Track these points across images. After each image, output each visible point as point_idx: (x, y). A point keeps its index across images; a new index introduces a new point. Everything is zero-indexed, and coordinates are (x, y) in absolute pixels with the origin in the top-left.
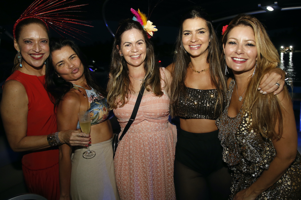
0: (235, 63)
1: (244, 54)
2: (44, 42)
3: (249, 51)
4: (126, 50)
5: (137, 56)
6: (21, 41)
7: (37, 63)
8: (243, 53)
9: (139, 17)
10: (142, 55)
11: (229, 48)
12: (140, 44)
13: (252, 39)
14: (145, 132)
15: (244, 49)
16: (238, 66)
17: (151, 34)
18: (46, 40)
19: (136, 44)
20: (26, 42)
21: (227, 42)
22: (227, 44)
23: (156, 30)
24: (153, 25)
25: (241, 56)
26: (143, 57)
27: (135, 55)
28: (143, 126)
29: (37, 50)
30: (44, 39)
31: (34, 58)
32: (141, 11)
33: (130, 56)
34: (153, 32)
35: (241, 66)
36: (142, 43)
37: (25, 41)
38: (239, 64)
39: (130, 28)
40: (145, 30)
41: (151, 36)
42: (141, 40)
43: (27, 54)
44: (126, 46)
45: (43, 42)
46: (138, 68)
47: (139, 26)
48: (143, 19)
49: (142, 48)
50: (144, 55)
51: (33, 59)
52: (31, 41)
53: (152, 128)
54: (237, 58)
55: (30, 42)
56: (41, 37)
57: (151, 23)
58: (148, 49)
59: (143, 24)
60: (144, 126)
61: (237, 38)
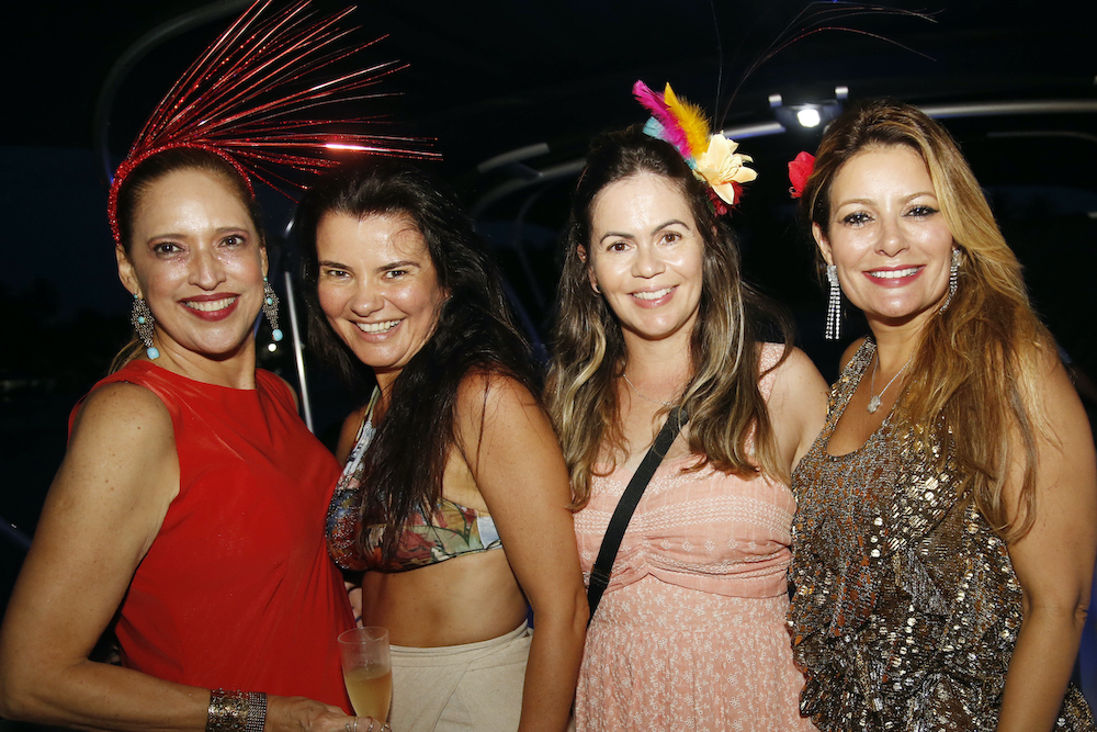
0: (881, 289)
1: (908, 249)
2: (234, 243)
3: (923, 234)
4: (613, 269)
5: (659, 294)
6: (139, 248)
7: (219, 337)
8: (906, 246)
9: (669, 119)
10: (683, 291)
12: (670, 237)
13: (924, 189)
14: (643, 625)
15: (906, 232)
16: (897, 297)
17: (728, 195)
18: (240, 233)
19: (652, 241)
20: (160, 250)
21: (836, 219)
22: (836, 229)
23: (751, 175)
25: (898, 260)
26: (689, 296)
27: (647, 290)
28: (637, 597)
29: (205, 278)
30: (230, 229)
31: (200, 314)
32: (677, 92)
33: (632, 294)
34: (735, 185)
35: (908, 296)
36: (681, 237)
37: (152, 245)
39: (630, 171)
40: (698, 177)
41: (724, 203)
42: (677, 222)
43: (170, 303)
44: (609, 249)
45: (228, 244)
46: (664, 344)
47: (672, 161)
48: (688, 130)
49: (685, 256)
50: (692, 288)
51: (198, 320)
52: (181, 242)
53: (675, 611)
55: (175, 249)
56: (217, 224)
57: (730, 145)
58: (711, 262)
59: (687, 149)
60: (642, 596)
61: (870, 198)
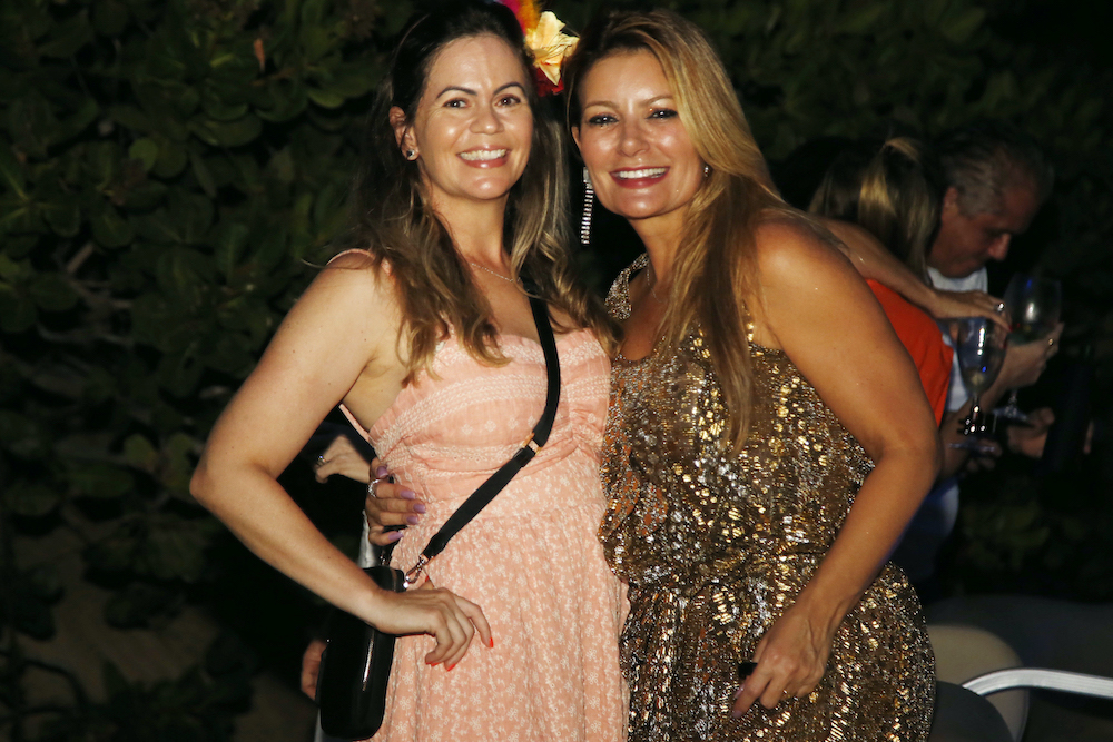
0: (626, 191)
5: (494, 155)
11: (595, 141)
12: (506, 101)
15: (647, 134)
17: (554, 75)
19: (491, 101)
21: (583, 120)
22: (584, 127)
24: (564, 31)
25: (640, 161)
27: (482, 150)
33: (459, 153)
36: (518, 101)
38: (645, 191)
42: (515, 85)
44: (445, 105)
49: (519, 121)
54: (628, 170)
57: (559, 25)
